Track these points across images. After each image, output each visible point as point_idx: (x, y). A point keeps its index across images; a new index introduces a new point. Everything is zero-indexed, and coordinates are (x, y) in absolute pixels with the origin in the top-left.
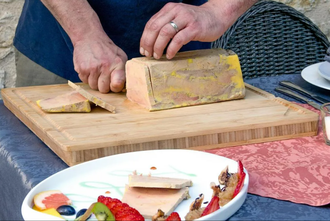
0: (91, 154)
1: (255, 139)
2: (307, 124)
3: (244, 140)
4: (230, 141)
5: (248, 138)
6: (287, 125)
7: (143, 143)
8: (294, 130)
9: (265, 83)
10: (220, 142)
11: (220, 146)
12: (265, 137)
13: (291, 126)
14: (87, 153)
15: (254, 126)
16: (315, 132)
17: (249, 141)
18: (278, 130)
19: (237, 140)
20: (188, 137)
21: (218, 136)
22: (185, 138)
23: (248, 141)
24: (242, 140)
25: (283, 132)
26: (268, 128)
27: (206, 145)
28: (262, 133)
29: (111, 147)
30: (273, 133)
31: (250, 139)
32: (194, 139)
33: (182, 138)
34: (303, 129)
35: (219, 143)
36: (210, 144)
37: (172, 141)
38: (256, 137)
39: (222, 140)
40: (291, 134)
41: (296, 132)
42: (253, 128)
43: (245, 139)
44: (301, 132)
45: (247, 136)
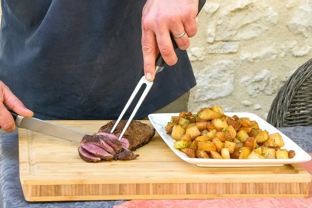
0: (48, 190)
1: (229, 194)
2: (295, 185)
3: (216, 194)
4: (201, 192)
5: (221, 192)
6: (269, 183)
7: (103, 185)
8: (278, 189)
9: (299, 132)
10: (188, 192)
11: (188, 196)
12: (243, 193)
13: (274, 185)
14: (43, 188)
15: (229, 180)
16: (304, 195)
17: (223, 195)
18: (258, 188)
19: (208, 193)
20: (153, 184)
21: (187, 185)
22: (149, 184)
23: (221, 195)
24: (214, 194)
25: (264, 191)
26: (246, 183)
27: (173, 194)
28: (238, 189)
29: (68, 185)
30: (251, 190)
31: (223, 193)
32: (160, 186)
33: (146, 184)
34: (289, 190)
35: (187, 194)
36: (176, 194)
37: (135, 186)
38: (231, 191)
39: (192, 191)
40: (273, 193)
41: (280, 192)
42: (228, 182)
43: (218, 193)
44: (286, 193)
45: (221, 190)
